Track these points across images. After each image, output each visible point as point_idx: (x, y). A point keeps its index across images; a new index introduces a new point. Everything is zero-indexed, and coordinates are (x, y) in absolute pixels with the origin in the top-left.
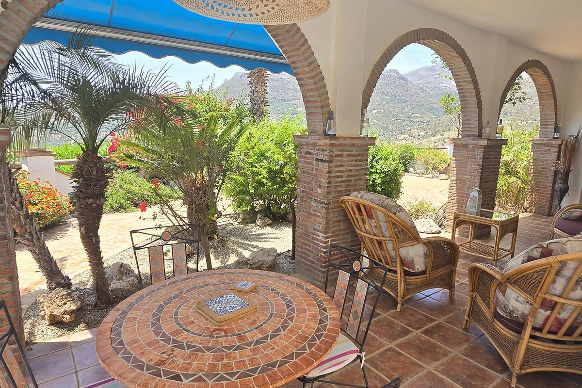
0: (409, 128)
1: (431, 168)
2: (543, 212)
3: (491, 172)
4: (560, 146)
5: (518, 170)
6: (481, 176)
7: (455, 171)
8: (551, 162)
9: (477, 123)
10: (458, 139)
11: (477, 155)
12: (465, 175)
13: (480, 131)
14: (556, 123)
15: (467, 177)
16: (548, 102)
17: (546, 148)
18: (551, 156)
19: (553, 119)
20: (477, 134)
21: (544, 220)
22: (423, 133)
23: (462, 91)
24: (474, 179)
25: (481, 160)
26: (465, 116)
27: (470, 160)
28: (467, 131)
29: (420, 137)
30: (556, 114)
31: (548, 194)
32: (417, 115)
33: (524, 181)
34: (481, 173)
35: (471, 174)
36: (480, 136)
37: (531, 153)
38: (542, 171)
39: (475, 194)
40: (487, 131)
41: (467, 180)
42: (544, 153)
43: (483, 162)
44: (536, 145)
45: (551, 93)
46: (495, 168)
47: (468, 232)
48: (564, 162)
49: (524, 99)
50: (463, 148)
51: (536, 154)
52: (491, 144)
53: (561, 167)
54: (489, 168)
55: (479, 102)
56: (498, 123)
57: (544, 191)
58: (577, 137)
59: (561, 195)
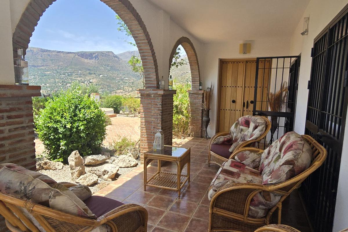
0: (123, 86)
1: (133, 110)
2: (198, 135)
3: (168, 114)
4: (203, 94)
5: (183, 110)
6: (162, 118)
7: (143, 115)
8: (199, 104)
9: (155, 77)
10: (143, 90)
11: (158, 102)
12: (151, 118)
13: (158, 83)
14: (200, 80)
15: (153, 119)
16: (195, 67)
17: (196, 96)
18: (199, 101)
19: (198, 78)
20: (156, 85)
21: (200, 141)
22: (131, 89)
23: (142, 51)
24: (157, 120)
25: (161, 106)
26: (146, 71)
27: (153, 106)
28: (149, 83)
29: (129, 91)
30: (199, 75)
31: (200, 124)
32: (126, 78)
33: (187, 117)
34: (162, 116)
35: (155, 117)
36: (158, 87)
37: (188, 99)
38: (196, 110)
39: (159, 135)
40: (162, 83)
41: (153, 122)
42: (195, 98)
43: (162, 107)
44: (191, 94)
45: (196, 61)
46: (170, 111)
47: (157, 162)
48: (206, 104)
49: (182, 63)
50: (147, 97)
51: (191, 99)
52: (166, 93)
53: (205, 107)
54: (166, 112)
55: (155, 61)
56: (169, 78)
57: (197, 122)
58: (211, 89)
59: (207, 124)
